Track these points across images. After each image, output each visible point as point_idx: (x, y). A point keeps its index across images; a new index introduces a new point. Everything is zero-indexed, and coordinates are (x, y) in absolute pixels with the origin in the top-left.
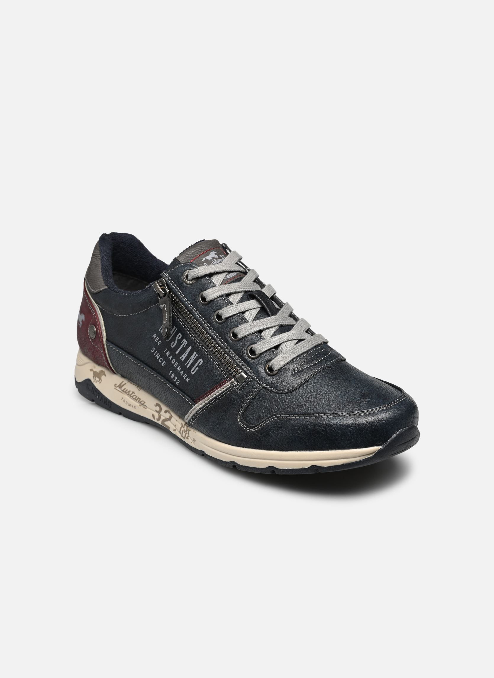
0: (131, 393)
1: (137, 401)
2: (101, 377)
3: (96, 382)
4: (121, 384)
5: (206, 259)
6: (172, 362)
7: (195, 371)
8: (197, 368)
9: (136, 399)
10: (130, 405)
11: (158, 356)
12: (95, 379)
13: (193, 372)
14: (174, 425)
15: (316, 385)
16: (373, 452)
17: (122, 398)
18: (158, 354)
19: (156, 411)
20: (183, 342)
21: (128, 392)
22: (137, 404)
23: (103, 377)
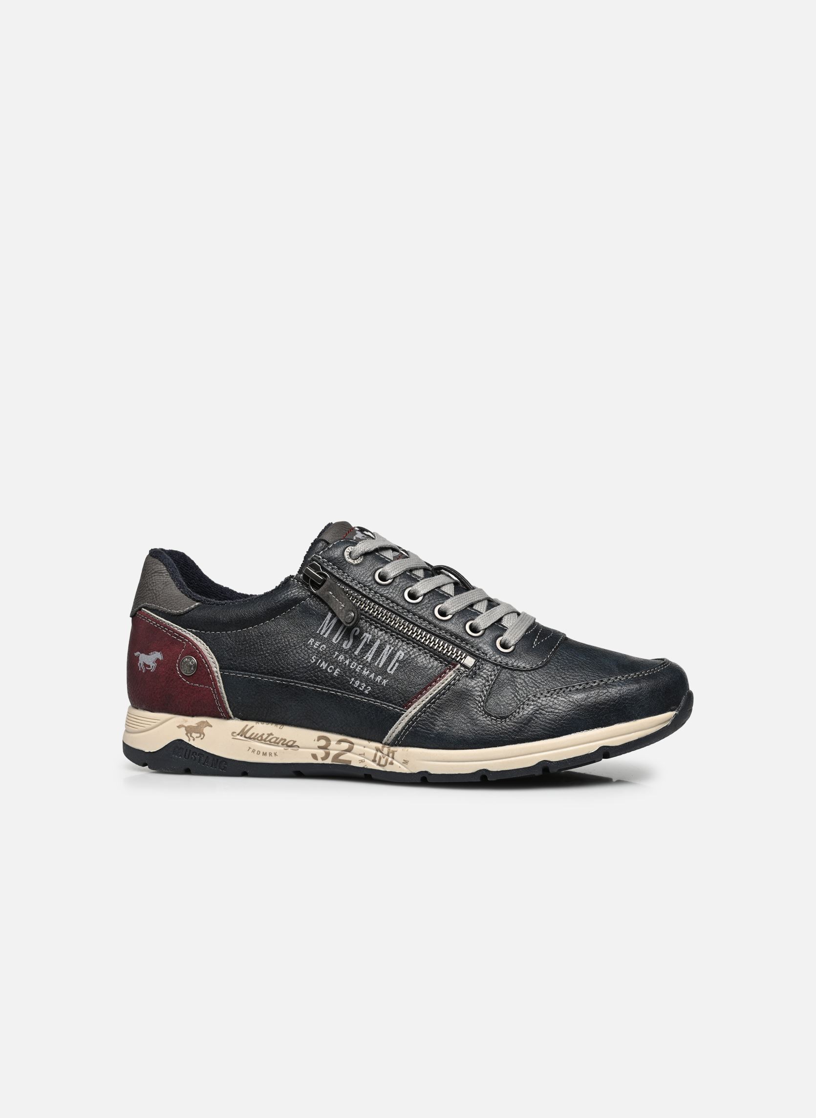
0: (264, 737)
1: (280, 744)
2: (203, 730)
3: (194, 740)
4: (244, 729)
6: (351, 667)
7: (395, 668)
8: (397, 664)
9: (277, 741)
10: (264, 754)
11: (324, 665)
12: (191, 736)
13: (390, 670)
14: (360, 754)
16: (667, 719)
17: (250, 748)
18: (324, 662)
19: (320, 748)
20: (363, 638)
21: (259, 737)
22: (279, 749)
23: (206, 730)
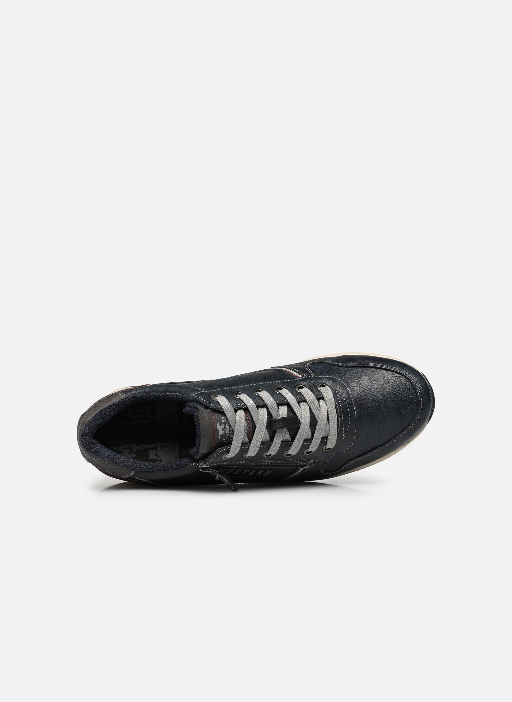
5: (220, 435)
15: (364, 432)
